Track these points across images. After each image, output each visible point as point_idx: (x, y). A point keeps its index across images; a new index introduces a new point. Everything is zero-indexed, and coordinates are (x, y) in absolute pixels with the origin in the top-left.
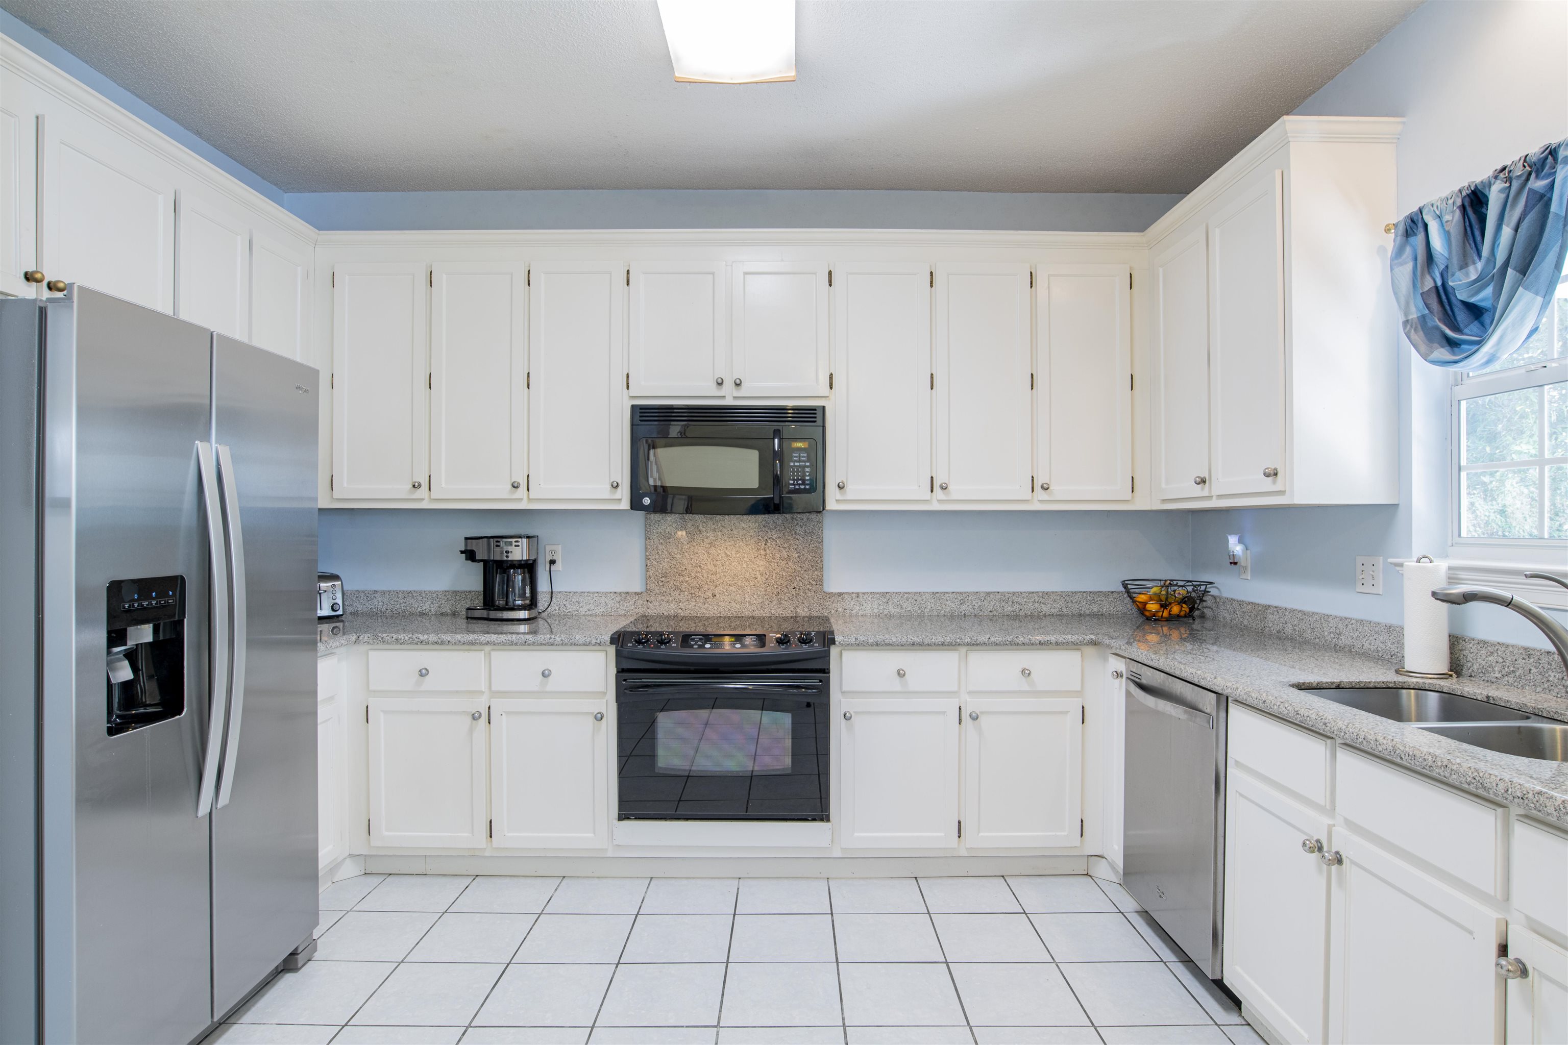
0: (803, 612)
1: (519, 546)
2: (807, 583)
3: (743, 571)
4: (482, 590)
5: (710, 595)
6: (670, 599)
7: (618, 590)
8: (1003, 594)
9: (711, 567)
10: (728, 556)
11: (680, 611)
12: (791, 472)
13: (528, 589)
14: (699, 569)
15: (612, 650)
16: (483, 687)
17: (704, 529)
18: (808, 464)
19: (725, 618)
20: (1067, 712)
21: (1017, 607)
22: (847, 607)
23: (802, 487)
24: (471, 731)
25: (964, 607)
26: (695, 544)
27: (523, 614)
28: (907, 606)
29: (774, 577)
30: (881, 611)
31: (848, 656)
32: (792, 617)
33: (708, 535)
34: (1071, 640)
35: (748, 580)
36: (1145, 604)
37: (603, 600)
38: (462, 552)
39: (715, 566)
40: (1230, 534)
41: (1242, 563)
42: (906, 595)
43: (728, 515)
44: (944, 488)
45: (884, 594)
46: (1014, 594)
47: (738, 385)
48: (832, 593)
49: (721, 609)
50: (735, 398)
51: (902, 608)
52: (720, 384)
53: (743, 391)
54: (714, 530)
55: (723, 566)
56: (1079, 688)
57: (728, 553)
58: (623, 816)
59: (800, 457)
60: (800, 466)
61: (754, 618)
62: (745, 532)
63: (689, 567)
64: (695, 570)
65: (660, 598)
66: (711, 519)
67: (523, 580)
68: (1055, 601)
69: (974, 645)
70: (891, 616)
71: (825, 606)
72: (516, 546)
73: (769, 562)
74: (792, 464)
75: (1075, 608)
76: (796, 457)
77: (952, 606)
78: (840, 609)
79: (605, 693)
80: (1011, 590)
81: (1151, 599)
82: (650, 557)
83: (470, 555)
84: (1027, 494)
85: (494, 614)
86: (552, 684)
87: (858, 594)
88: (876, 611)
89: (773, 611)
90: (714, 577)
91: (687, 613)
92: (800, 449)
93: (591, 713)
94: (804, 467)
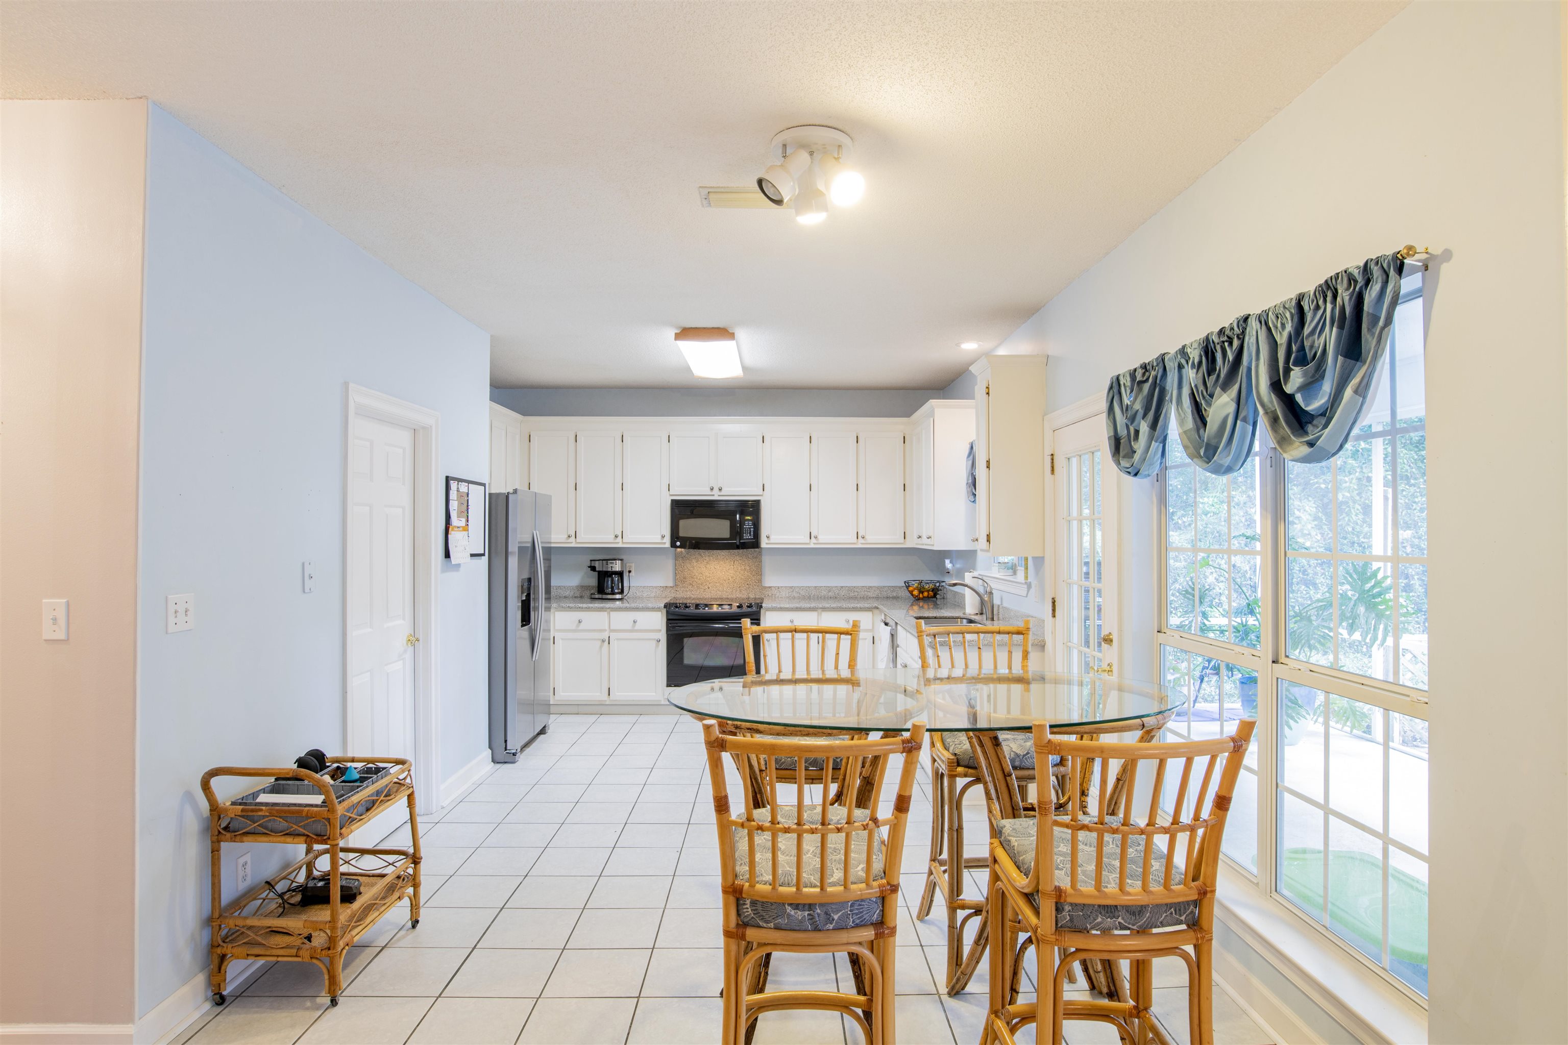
0: (752, 596)
1: (618, 564)
2: (754, 582)
3: (723, 576)
4: (597, 585)
5: (707, 588)
6: (687, 589)
7: (662, 585)
8: (849, 587)
9: (707, 574)
10: (715, 569)
11: (692, 595)
12: (745, 530)
13: (620, 584)
14: (701, 575)
15: (664, 611)
16: (607, 627)
17: (704, 556)
18: (753, 527)
19: (713, 598)
20: (866, 639)
21: (856, 594)
22: (773, 594)
23: (750, 538)
24: (601, 647)
25: (830, 593)
26: (700, 563)
27: (618, 596)
28: (802, 593)
29: (738, 579)
30: (790, 596)
31: (768, 613)
32: (746, 598)
33: (706, 558)
34: (866, 606)
35: (725, 580)
36: (912, 591)
37: (655, 590)
38: (589, 567)
39: (709, 573)
40: (947, 559)
41: (951, 572)
42: (802, 588)
43: (716, 549)
44: (816, 537)
45: (791, 587)
46: (855, 587)
47: (720, 490)
48: (766, 587)
49: (712, 594)
50: (719, 495)
52: (712, 489)
53: (723, 493)
54: (709, 556)
55: (713, 573)
56: (871, 628)
57: (716, 567)
58: (669, 685)
59: (749, 524)
60: (748, 528)
61: (728, 599)
62: (723, 557)
63: (697, 574)
64: (699, 575)
65: (682, 589)
66: (707, 551)
67: (618, 579)
68: (875, 590)
70: (794, 598)
71: (760, 592)
72: (616, 564)
73: (736, 572)
74: (745, 527)
75: (885, 594)
76: (747, 524)
77: (824, 593)
78: (770, 594)
79: (660, 630)
80: (854, 585)
81: (915, 589)
82: (677, 570)
83: (593, 568)
84: (855, 540)
85: (605, 597)
86: (637, 627)
87: (778, 587)
88: (787, 595)
89: (736, 593)
90: (708, 579)
91: (695, 596)
92: (748, 520)
93: (655, 639)
94: (750, 528)
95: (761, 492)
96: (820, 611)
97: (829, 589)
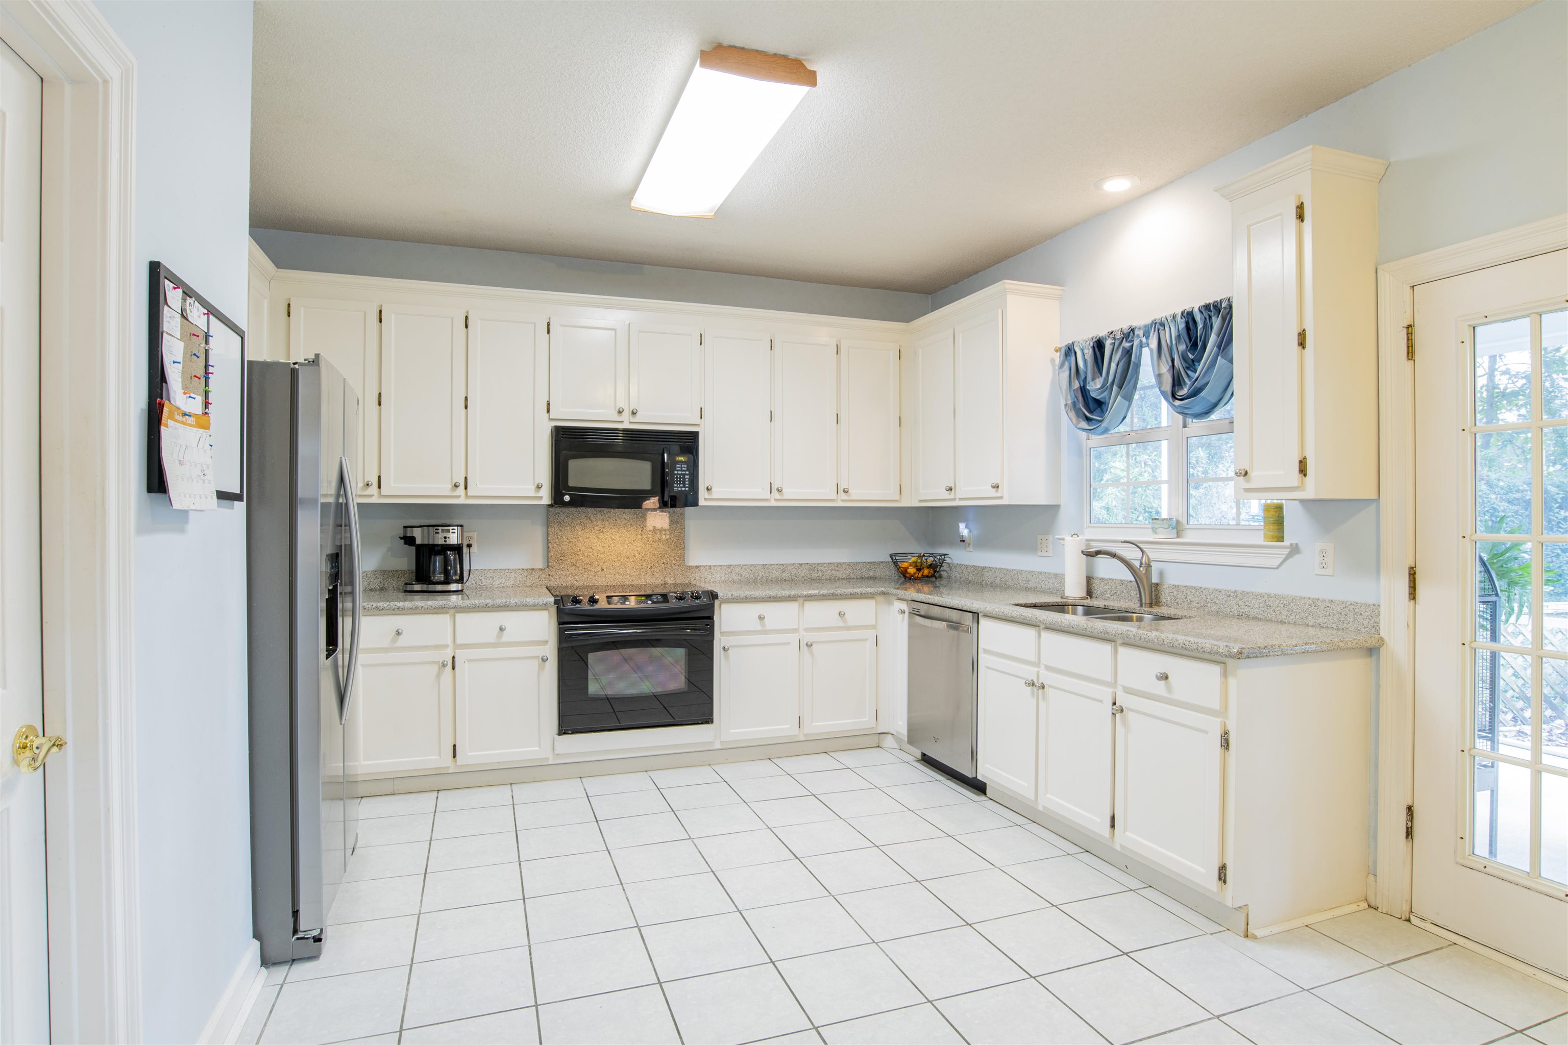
0: (670, 581)
1: (455, 533)
2: (673, 559)
3: (625, 550)
4: (414, 568)
5: (599, 569)
6: (568, 573)
7: (525, 568)
8: (811, 565)
9: (600, 548)
10: (613, 539)
11: (575, 582)
12: (675, 478)
13: (458, 566)
14: (590, 550)
15: (554, 610)
16: (449, 641)
17: (594, 519)
18: (687, 473)
19: (611, 586)
20: (867, 639)
21: (820, 573)
22: (702, 576)
23: (683, 489)
24: (439, 676)
25: (784, 574)
26: (587, 531)
27: (455, 587)
28: (745, 574)
29: (648, 555)
30: (727, 579)
31: (724, 606)
32: (662, 584)
33: (598, 524)
34: (870, 591)
35: (628, 558)
36: (906, 569)
37: (513, 575)
38: (401, 538)
39: (603, 547)
40: (961, 522)
41: (967, 541)
42: (745, 567)
43: (613, 508)
44: (779, 491)
45: (729, 566)
46: (818, 564)
47: (634, 413)
48: (691, 566)
49: (608, 580)
50: (631, 423)
51: (741, 576)
52: (620, 412)
53: (638, 418)
54: (603, 520)
55: (609, 547)
56: (874, 624)
57: (613, 537)
58: (562, 731)
59: (681, 467)
60: (681, 474)
61: (633, 586)
62: (626, 521)
63: (583, 549)
64: (588, 550)
65: (559, 573)
66: (600, 512)
67: (455, 559)
68: (845, 569)
69: (809, 598)
70: (733, 581)
71: (686, 576)
72: (452, 533)
73: (645, 544)
74: (676, 472)
76: (679, 467)
77: (776, 574)
78: (697, 578)
79: (547, 642)
80: (817, 561)
81: (911, 565)
82: (552, 541)
83: (409, 540)
84: (833, 495)
85: (431, 587)
86: (506, 638)
87: (710, 566)
88: (723, 578)
89: (647, 581)
90: (602, 556)
91: (581, 584)
92: (681, 462)
93: (538, 657)
94: (684, 475)
95: (697, 419)
96: (802, 600)
97: (784, 567)
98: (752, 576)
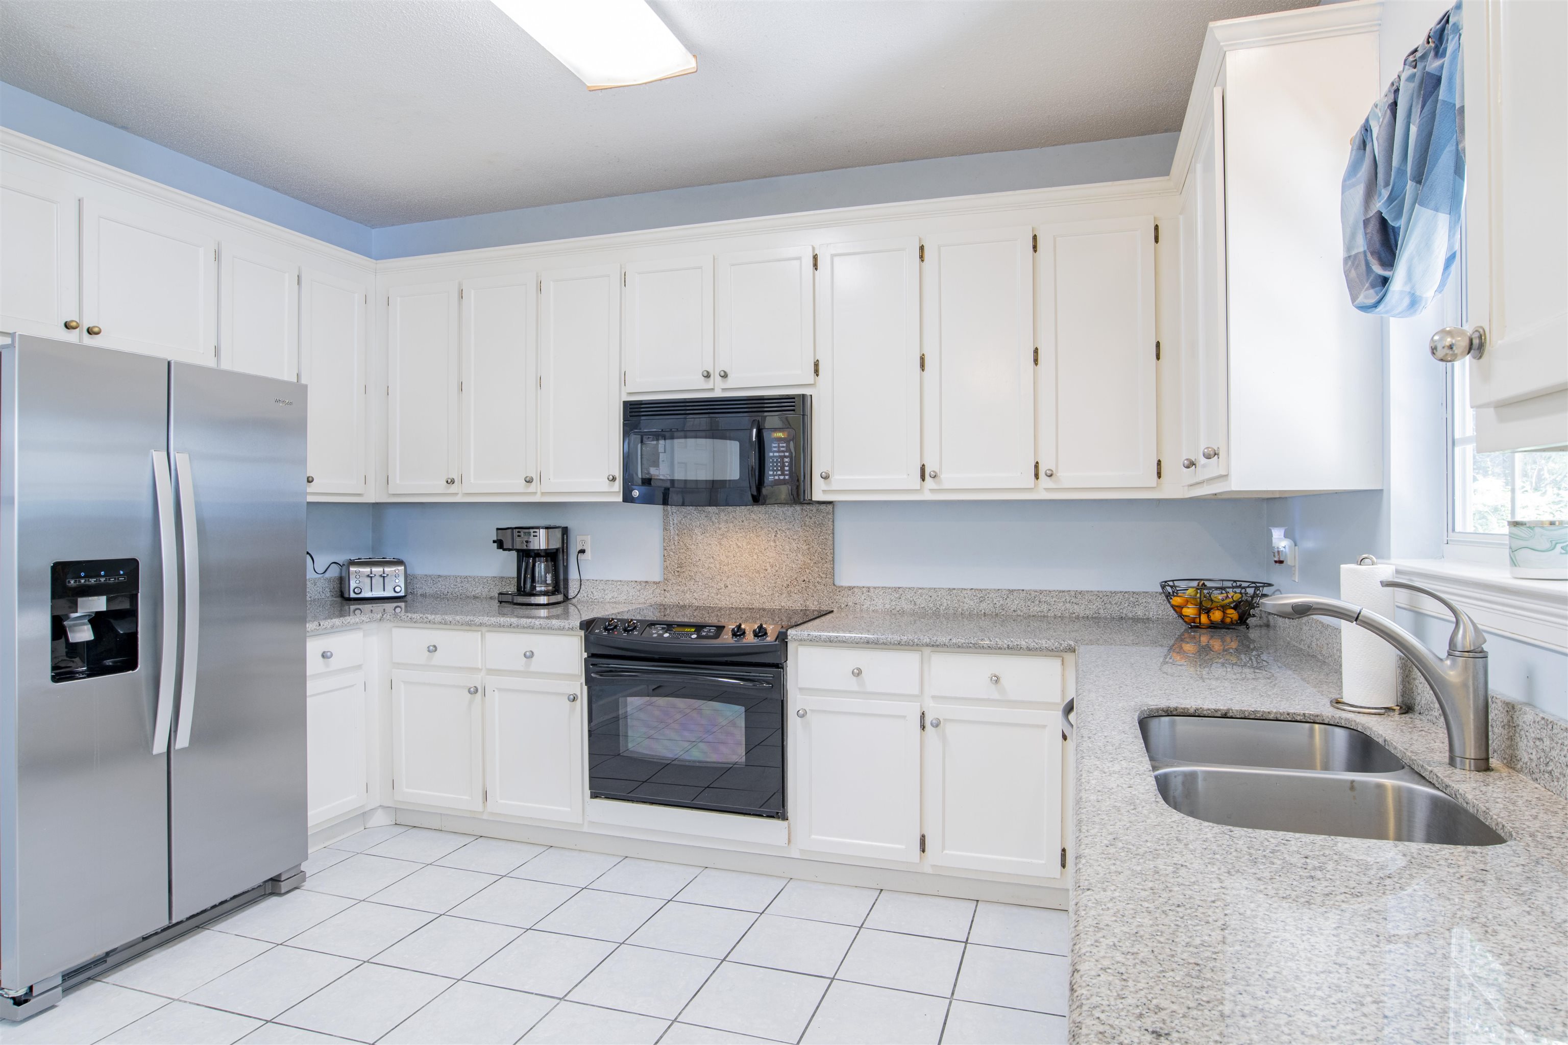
0: (812, 606)
1: (536, 536)
2: (816, 575)
3: (754, 562)
4: (515, 577)
5: (723, 586)
6: (686, 588)
7: (639, 579)
8: (1028, 592)
9: (723, 558)
10: (739, 547)
11: (694, 601)
12: (770, 462)
14: (712, 560)
15: (582, 635)
16: (479, 665)
17: (716, 521)
18: (787, 454)
19: (736, 609)
20: (1044, 727)
21: (1045, 607)
22: (857, 602)
23: (782, 477)
25: (983, 606)
26: (708, 535)
27: (543, 600)
29: (784, 569)
30: (894, 607)
31: (803, 651)
32: (801, 610)
33: (720, 526)
34: (1045, 645)
35: (758, 572)
36: (1181, 607)
37: (626, 588)
38: (494, 542)
39: (727, 557)
40: (1281, 525)
42: (920, 591)
43: (739, 506)
44: (936, 476)
45: (896, 589)
46: (1041, 592)
47: (725, 376)
48: (842, 586)
49: (733, 600)
50: (724, 390)
51: (915, 604)
52: (708, 376)
53: (730, 383)
54: (726, 521)
55: (734, 557)
56: (1058, 700)
57: (739, 544)
58: (594, 796)
59: (779, 447)
60: (780, 457)
61: (764, 610)
62: (755, 523)
63: (703, 558)
64: (709, 560)
65: (676, 588)
66: (723, 510)
67: (546, 567)
70: (902, 613)
71: (835, 600)
73: (779, 554)
74: (771, 454)
75: (1114, 610)
76: (775, 447)
77: (969, 604)
78: (850, 604)
79: (579, 676)
81: (1187, 602)
82: (667, 548)
83: (500, 544)
84: (1031, 481)
85: (524, 599)
86: (531, 665)
87: (869, 588)
88: (887, 606)
89: (783, 604)
91: (700, 604)
92: (779, 440)
93: (563, 694)
94: (783, 457)
95: (810, 377)
96: (927, 651)
97: (981, 594)
98: (932, 605)
